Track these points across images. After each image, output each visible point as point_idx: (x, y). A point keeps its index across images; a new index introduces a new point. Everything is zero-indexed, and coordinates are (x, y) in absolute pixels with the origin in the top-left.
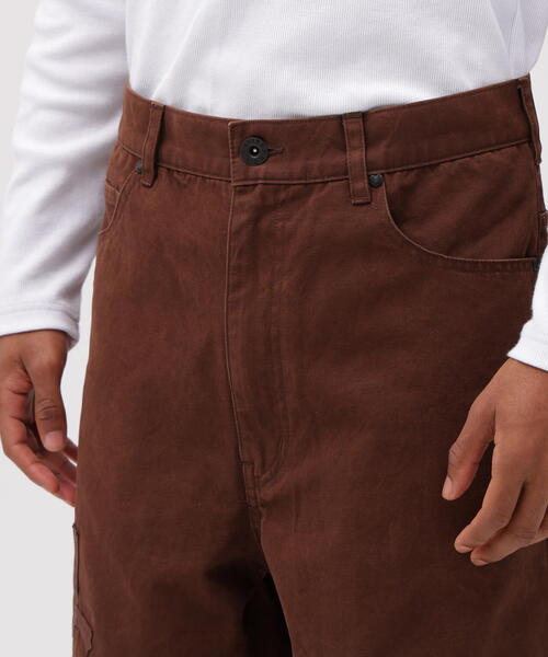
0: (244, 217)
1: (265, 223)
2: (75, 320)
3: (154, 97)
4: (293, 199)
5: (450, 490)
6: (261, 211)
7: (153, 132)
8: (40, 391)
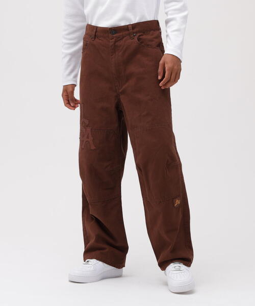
0: (113, 43)
1: (116, 44)
2: (76, 82)
3: (93, 24)
4: (120, 39)
5: (160, 78)
6: (116, 42)
7: (95, 31)
8: (70, 96)
